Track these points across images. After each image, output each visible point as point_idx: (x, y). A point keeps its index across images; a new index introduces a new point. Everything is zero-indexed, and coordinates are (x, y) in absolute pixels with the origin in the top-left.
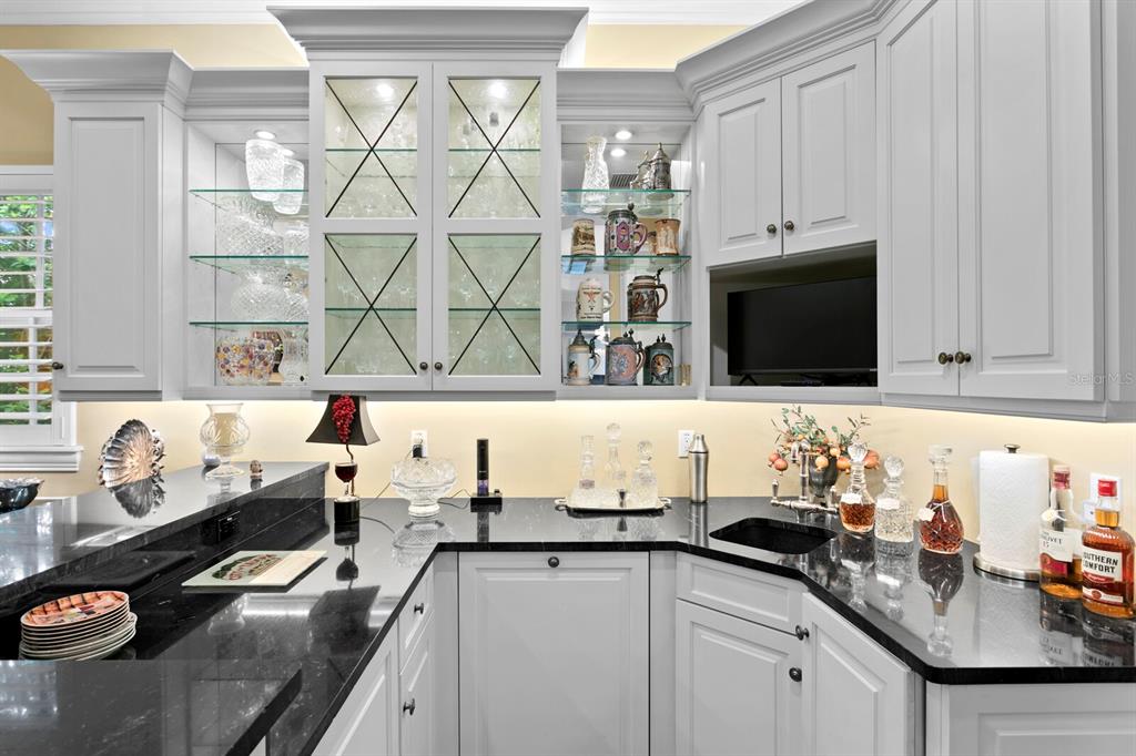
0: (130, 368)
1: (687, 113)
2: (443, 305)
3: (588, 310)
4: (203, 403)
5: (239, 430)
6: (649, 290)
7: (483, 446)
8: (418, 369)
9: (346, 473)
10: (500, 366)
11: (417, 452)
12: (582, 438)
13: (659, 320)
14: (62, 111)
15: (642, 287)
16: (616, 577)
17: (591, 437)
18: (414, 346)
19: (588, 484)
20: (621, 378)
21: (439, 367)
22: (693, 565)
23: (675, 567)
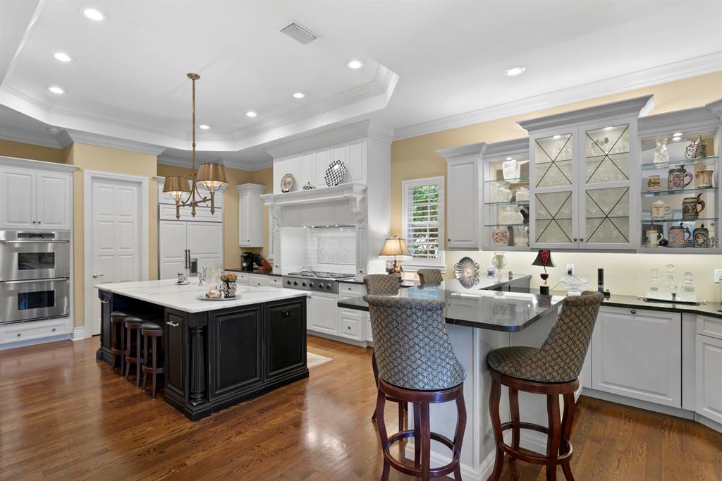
0: (469, 241)
1: (717, 121)
2: (583, 216)
3: (656, 215)
4: (493, 252)
5: (504, 261)
6: (692, 205)
7: (601, 272)
8: (573, 241)
9: (544, 277)
10: (610, 239)
11: (570, 273)
12: (653, 270)
13: (699, 217)
14: (450, 164)
15: (688, 203)
16: (665, 321)
17: (657, 270)
18: (571, 232)
19: (655, 289)
20: (675, 245)
21: (582, 240)
22: (705, 320)
23: (696, 321)
